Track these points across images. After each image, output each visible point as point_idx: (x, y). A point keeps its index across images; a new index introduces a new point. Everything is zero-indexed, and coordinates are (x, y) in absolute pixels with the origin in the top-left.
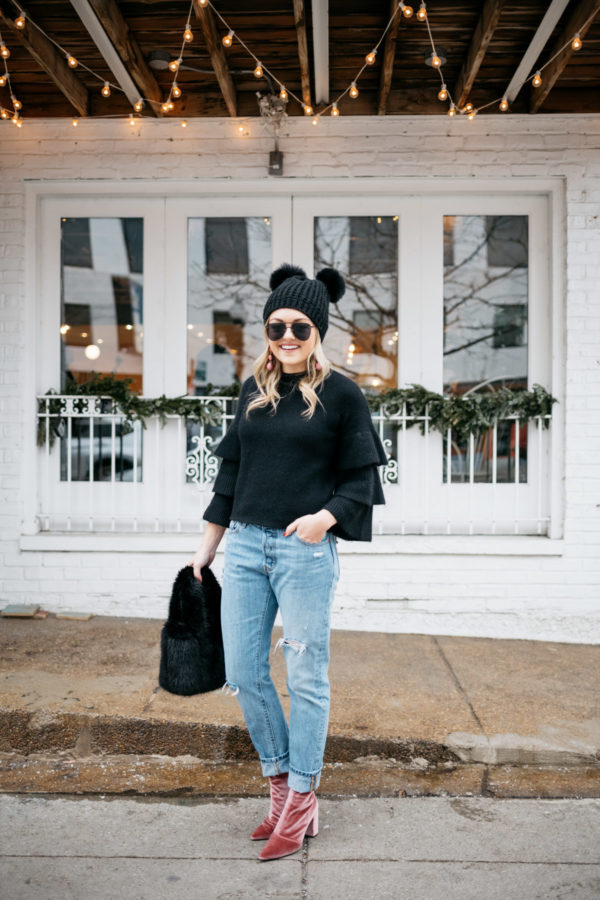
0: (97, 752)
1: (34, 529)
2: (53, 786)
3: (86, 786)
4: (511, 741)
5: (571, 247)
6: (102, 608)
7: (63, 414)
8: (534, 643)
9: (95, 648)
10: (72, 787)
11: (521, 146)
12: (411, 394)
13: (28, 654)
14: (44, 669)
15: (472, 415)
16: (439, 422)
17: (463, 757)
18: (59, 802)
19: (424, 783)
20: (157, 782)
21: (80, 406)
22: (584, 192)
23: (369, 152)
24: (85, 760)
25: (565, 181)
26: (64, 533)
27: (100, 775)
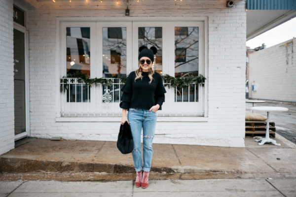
0: (80, 172)
1: (60, 116)
2: (69, 179)
3: (77, 179)
4: (188, 167)
5: (209, 36)
6: (79, 138)
7: (68, 83)
8: (200, 146)
9: (78, 147)
10: (74, 179)
11: (196, 8)
12: (165, 77)
13: (60, 149)
14: (64, 152)
15: (182, 83)
16: (174, 85)
17: (175, 171)
18: (71, 182)
19: (164, 177)
20: (96, 178)
21: (72, 81)
22: (213, 21)
23: (154, 9)
24: (77, 174)
25: (208, 18)
26: (68, 117)
27: (81, 177)
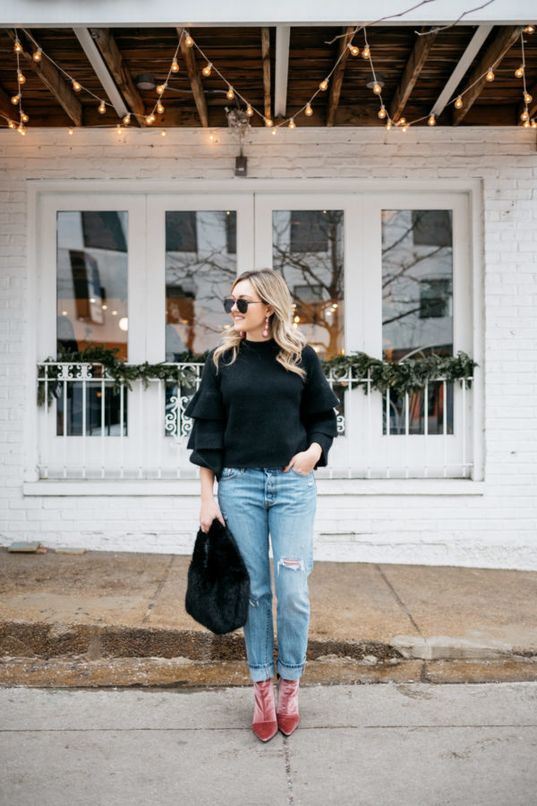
0: (105, 656)
1: (36, 477)
2: (73, 682)
3: (99, 681)
4: (444, 641)
5: (487, 236)
6: (94, 544)
7: (60, 379)
8: (461, 569)
9: (93, 576)
10: (89, 683)
11: (446, 153)
12: (355, 360)
13: (38, 580)
14: (54, 592)
15: (407, 377)
16: (380, 384)
17: (405, 654)
18: (80, 693)
19: (374, 674)
20: (155, 676)
21: (74, 371)
22: (498, 191)
23: (319, 157)
24: (96, 663)
25: (482, 181)
26: (60, 480)
27: (110, 674)
